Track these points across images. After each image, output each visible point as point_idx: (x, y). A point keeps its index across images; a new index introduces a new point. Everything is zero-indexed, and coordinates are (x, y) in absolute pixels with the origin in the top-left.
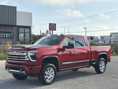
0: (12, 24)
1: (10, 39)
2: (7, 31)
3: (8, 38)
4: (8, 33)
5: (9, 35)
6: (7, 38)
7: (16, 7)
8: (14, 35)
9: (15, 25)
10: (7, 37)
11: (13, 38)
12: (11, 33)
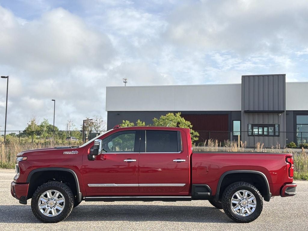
0: (276, 109)
1: (272, 137)
2: (266, 123)
3: (268, 135)
4: (268, 126)
5: (270, 131)
6: (266, 136)
7: (284, 76)
8: (281, 130)
9: (282, 110)
10: (265, 133)
11: (279, 136)
12: (274, 126)
